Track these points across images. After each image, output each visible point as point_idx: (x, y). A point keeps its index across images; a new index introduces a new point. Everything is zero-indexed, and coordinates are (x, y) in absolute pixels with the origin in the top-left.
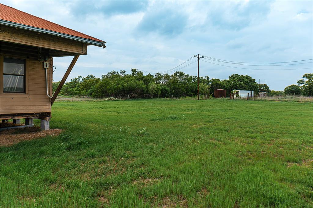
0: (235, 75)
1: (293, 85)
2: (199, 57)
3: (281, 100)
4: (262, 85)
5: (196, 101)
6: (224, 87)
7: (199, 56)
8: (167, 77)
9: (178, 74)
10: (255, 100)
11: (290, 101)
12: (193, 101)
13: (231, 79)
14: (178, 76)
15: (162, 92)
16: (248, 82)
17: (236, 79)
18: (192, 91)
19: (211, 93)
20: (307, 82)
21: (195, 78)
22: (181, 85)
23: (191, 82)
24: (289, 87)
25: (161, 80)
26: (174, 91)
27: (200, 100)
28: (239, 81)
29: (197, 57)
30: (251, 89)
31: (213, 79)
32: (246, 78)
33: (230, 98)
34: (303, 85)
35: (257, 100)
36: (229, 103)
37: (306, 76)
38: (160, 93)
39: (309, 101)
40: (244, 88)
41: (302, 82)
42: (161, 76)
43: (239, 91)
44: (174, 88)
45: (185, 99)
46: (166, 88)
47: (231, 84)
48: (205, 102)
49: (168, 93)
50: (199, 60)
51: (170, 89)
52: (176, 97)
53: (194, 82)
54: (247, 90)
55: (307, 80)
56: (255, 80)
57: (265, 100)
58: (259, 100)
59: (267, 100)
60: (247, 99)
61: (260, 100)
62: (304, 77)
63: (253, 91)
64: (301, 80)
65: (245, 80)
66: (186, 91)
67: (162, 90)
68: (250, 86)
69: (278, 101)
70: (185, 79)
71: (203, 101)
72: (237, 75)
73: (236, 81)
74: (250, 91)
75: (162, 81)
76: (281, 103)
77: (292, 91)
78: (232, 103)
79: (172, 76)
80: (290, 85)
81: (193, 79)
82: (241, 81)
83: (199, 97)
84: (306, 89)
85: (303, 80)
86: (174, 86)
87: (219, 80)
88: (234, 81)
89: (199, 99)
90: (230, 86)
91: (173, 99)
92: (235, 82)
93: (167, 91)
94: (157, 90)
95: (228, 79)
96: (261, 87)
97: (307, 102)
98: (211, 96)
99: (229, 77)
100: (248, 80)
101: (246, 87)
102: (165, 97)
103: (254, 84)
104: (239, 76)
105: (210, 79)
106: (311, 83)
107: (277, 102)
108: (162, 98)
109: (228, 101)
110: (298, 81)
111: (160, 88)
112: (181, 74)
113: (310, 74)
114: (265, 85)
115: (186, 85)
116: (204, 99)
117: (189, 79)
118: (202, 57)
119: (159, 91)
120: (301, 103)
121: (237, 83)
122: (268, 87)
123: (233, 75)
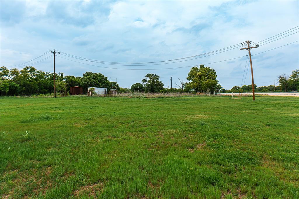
0: (89, 72)
1: (138, 83)
2: (54, 53)
3: (133, 96)
4: (113, 83)
5: (53, 99)
6: (79, 85)
7: (54, 51)
8: (14, 72)
9: (28, 70)
10: (112, 97)
11: (140, 97)
12: (49, 99)
13: (85, 76)
14: (29, 72)
15: (10, 89)
16: (101, 80)
17: (90, 76)
18: (46, 88)
19: (67, 90)
20: (149, 81)
21: (48, 74)
22: (32, 81)
23: (44, 78)
24: (134, 85)
25: (7, 75)
26: (24, 88)
27: (57, 97)
28: (93, 78)
29: (53, 52)
30: (104, 87)
31: (67, 77)
32: (99, 75)
33: (88, 96)
34: (146, 83)
35: (113, 97)
36: (88, 100)
37: (148, 76)
38: (7, 90)
39: (154, 97)
40: (98, 86)
41: (145, 81)
42: (7, 71)
43: (94, 89)
44: (25, 85)
45: (39, 96)
46: (15, 85)
47: (85, 81)
48: (64, 99)
49: (18, 90)
50: (54, 56)
51: (20, 86)
52: (28, 95)
53: (46, 78)
54: (100, 87)
55: (149, 79)
56: (107, 78)
57: (120, 97)
58: (114, 97)
59: (122, 97)
60: (104, 96)
61: (116, 97)
62: (146, 76)
63: (106, 88)
64: (144, 79)
65: (98, 78)
66: (38, 88)
67: (10, 87)
68: (103, 84)
69: (131, 97)
70: (37, 75)
71: (61, 98)
72: (91, 73)
73: (90, 78)
74: (104, 89)
75: (9, 77)
76: (133, 99)
77: (137, 88)
78: (91, 100)
79: (22, 71)
80: (135, 83)
81: (46, 75)
82: (94, 79)
83: (55, 94)
84: (148, 87)
85: (146, 79)
86: (24, 83)
87: (74, 77)
88: (88, 78)
89: (55, 97)
90: (85, 83)
91: (25, 97)
92: (89, 80)
93: (16, 88)
94: (4, 87)
95: (82, 77)
96: (112, 85)
97: (153, 98)
98: (68, 94)
99: (83, 75)
100: (101, 78)
101: (100, 84)
102: (15, 95)
103: (106, 82)
104: (92, 74)
105: (64, 76)
106: (152, 81)
107: (131, 99)
108: (10, 97)
109: (87, 98)
110: (142, 80)
111: (7, 85)
112: (32, 70)
113: (151, 74)
114: (115, 83)
115: (39, 82)
116: (61, 97)
117: (41, 75)
118: (58, 53)
119: (6, 88)
120: (149, 98)
121: (91, 81)
122: (118, 85)
123: (87, 73)
